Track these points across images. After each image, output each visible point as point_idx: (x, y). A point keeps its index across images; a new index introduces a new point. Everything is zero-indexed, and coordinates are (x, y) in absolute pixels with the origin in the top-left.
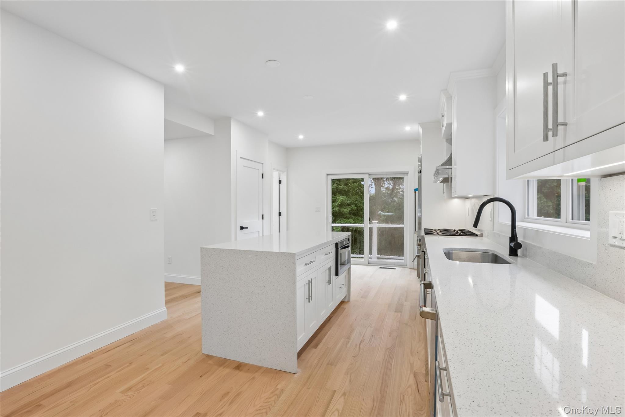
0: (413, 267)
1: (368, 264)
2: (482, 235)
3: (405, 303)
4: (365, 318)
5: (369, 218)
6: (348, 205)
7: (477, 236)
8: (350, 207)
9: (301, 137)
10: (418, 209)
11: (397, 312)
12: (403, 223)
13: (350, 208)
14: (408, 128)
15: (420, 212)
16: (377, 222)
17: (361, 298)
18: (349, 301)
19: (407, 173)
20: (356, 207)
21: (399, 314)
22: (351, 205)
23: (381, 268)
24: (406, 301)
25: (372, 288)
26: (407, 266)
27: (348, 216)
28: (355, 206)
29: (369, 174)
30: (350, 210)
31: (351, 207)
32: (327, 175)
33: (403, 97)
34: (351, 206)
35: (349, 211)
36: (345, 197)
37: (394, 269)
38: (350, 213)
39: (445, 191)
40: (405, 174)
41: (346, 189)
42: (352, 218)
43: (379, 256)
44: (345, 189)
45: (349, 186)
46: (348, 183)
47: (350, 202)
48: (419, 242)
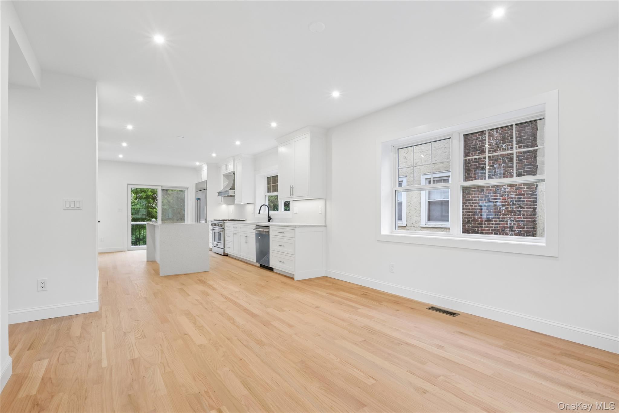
19: (187, 189)
29: (161, 187)
32: (128, 184)
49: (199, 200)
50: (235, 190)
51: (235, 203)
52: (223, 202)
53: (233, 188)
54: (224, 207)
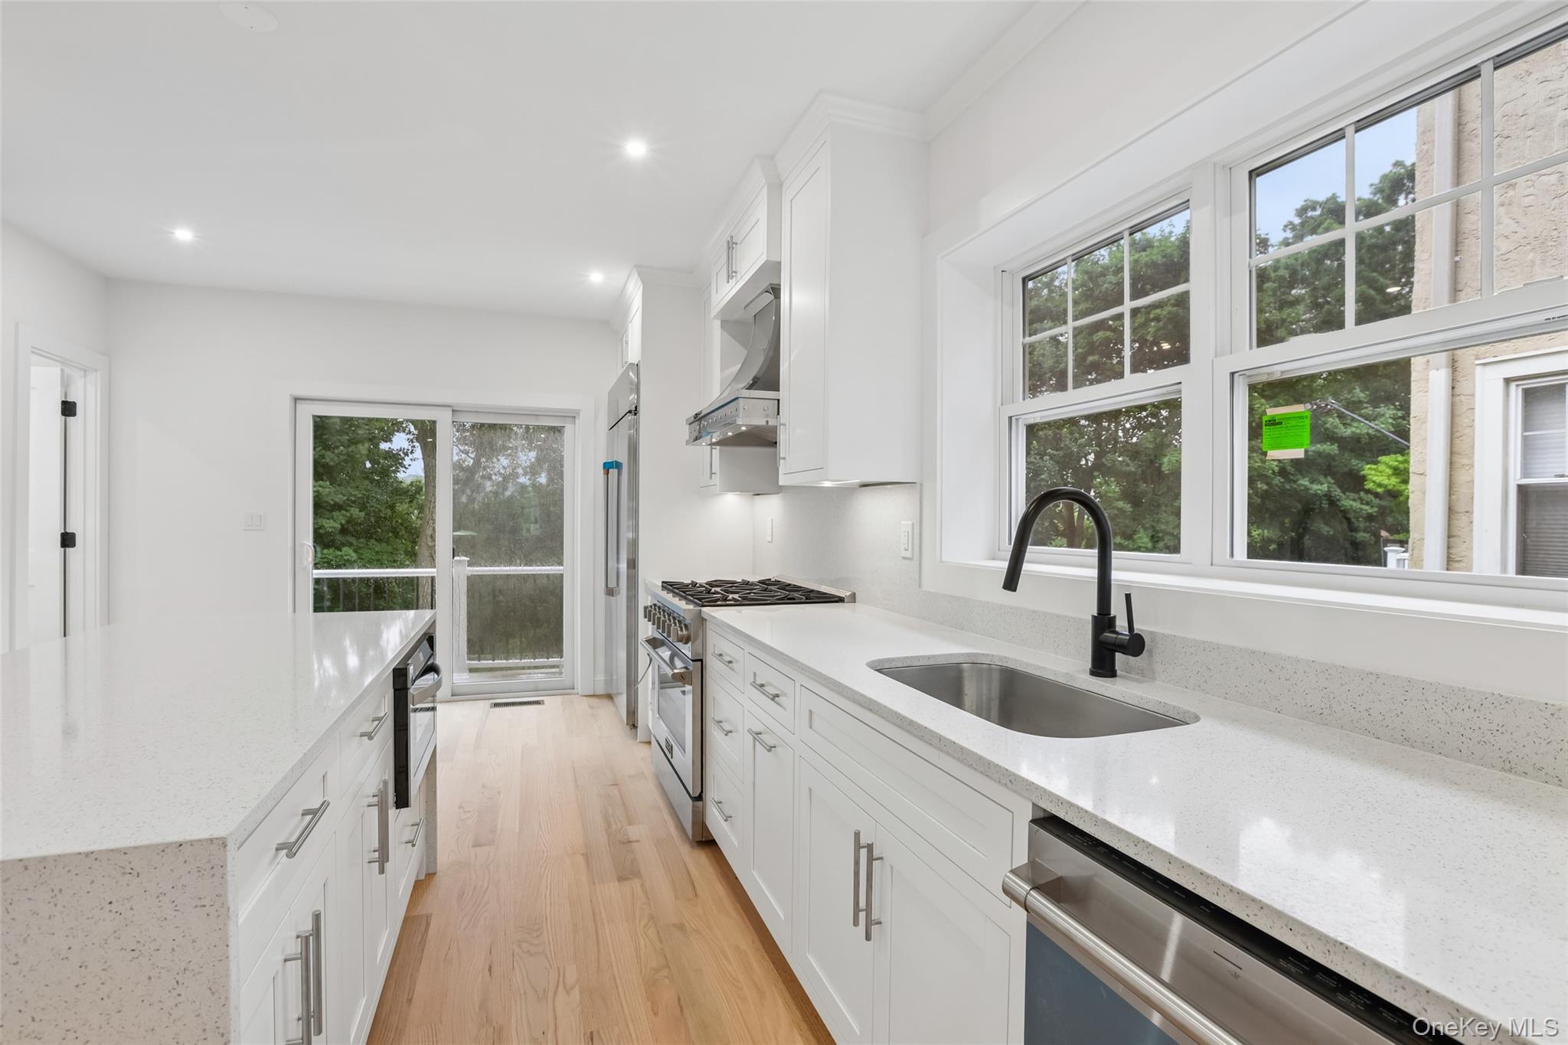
0: (594, 691)
1: (452, 696)
2: (853, 598)
3: (633, 832)
4: (524, 945)
5: (453, 549)
6: (338, 507)
7: (841, 600)
8: (343, 512)
9: (184, 235)
10: (629, 520)
11: (626, 879)
12: (561, 564)
13: (343, 515)
14: (596, 278)
15: (636, 528)
16: (468, 559)
17: (477, 844)
18: (435, 874)
19: (573, 416)
20: (362, 514)
21: (636, 884)
22: (348, 508)
23: (496, 705)
24: (630, 823)
25: (499, 793)
26: (573, 689)
27: (339, 537)
28: (360, 511)
29: (453, 411)
30: (343, 522)
31: (348, 514)
32: (296, 400)
33: (636, 149)
34: (347, 511)
35: (341, 525)
36: (328, 483)
37: (538, 703)
38: (344, 531)
39: (716, 468)
40: (567, 419)
41: (332, 459)
42: (350, 545)
43: (475, 663)
44: (328, 460)
45: (341, 453)
46: (338, 444)
47: (345, 498)
48: (682, 630)
49: (613, 472)
50: (783, 394)
51: (783, 481)
52: (717, 479)
53: (767, 379)
54: (731, 504)
